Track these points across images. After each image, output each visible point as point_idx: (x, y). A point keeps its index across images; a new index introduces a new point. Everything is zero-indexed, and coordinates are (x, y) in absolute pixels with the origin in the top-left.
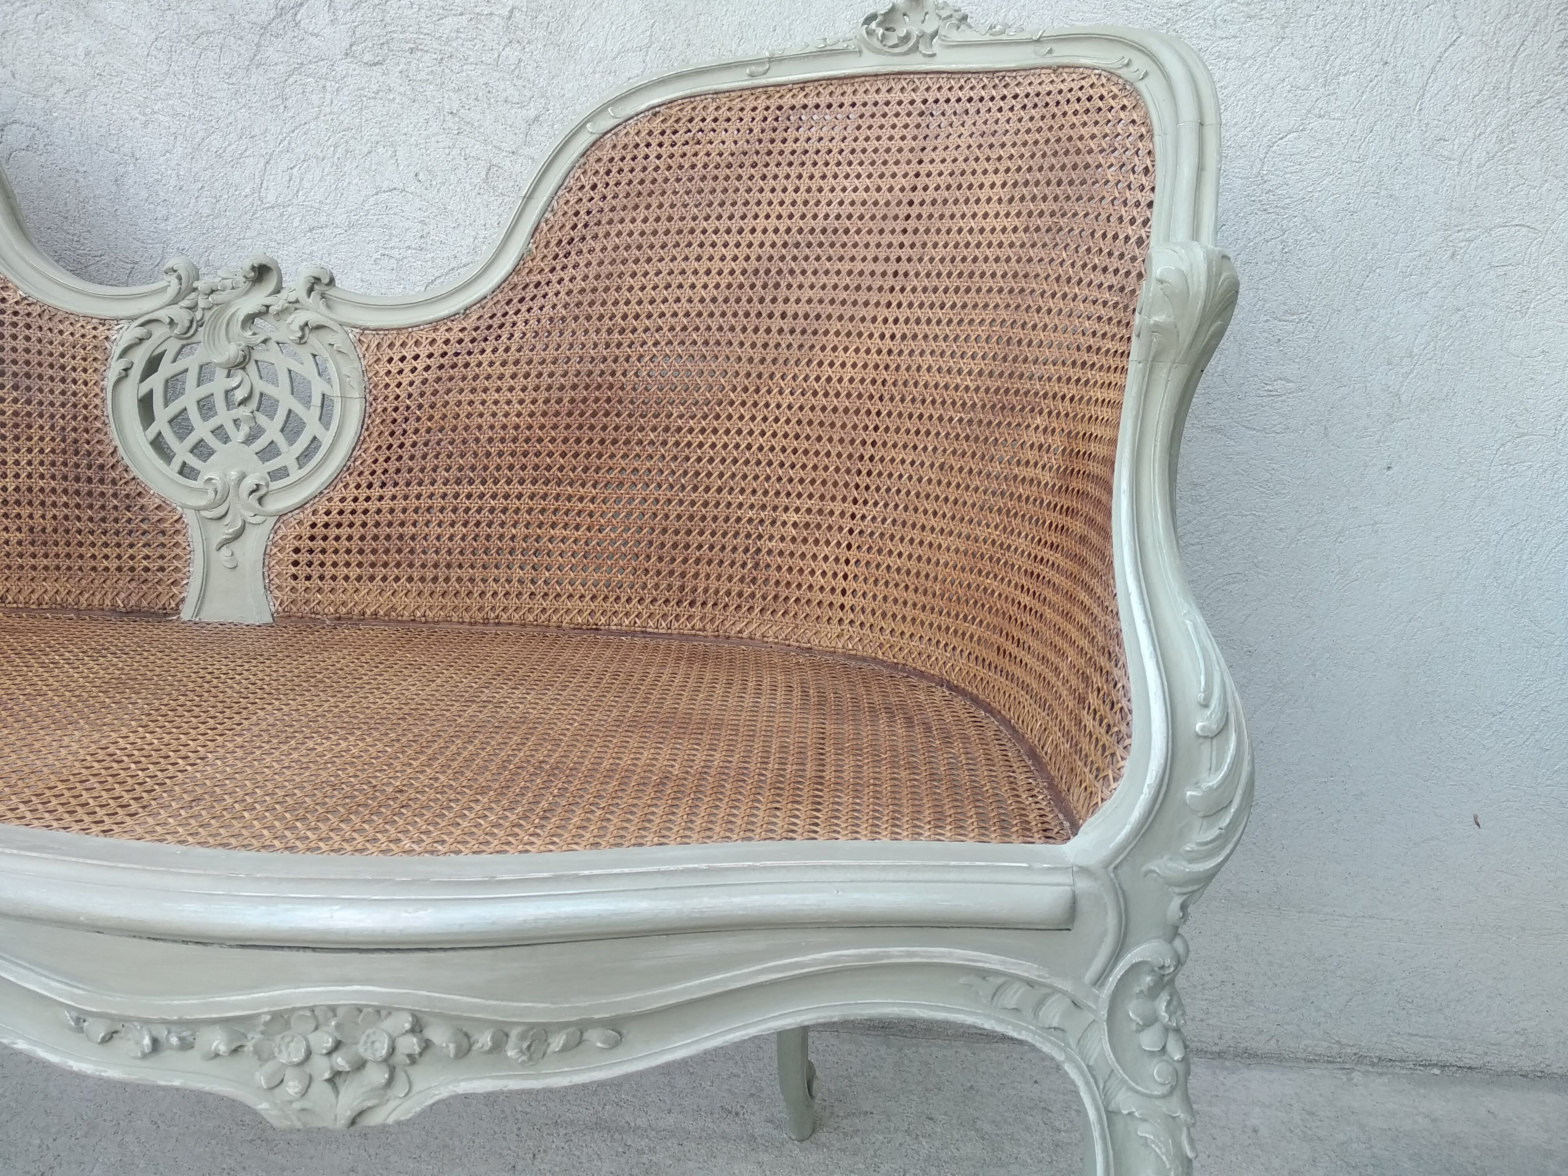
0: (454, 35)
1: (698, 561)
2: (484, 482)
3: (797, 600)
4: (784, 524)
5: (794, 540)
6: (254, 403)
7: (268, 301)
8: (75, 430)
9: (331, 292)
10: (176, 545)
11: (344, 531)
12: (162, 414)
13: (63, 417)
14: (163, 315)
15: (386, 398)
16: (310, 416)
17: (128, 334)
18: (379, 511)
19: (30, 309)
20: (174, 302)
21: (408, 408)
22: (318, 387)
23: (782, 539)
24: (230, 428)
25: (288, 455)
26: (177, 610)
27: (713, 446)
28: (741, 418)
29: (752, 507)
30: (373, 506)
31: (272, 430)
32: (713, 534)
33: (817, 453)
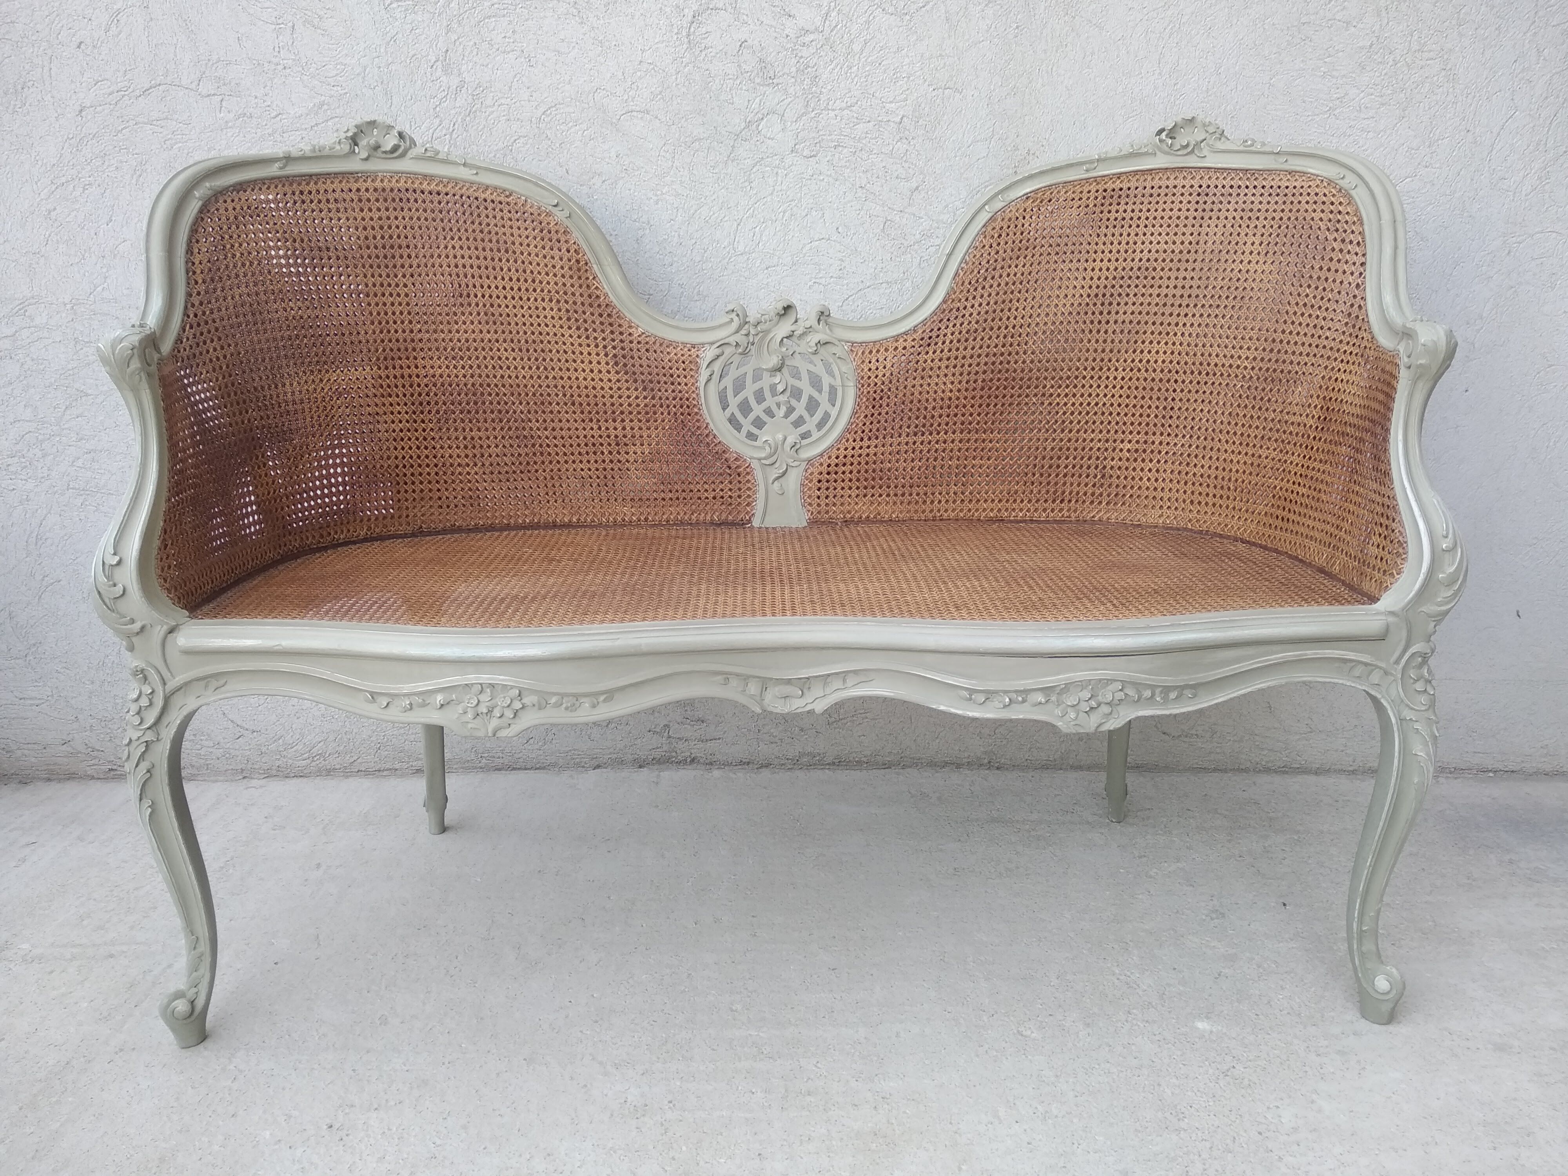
0: (864, 135)
1: (1065, 476)
2: (931, 434)
3: (1131, 496)
4: (1121, 450)
5: (1128, 460)
6: (788, 393)
7: (793, 328)
8: (682, 414)
9: (830, 320)
10: (748, 481)
11: (848, 468)
12: (734, 402)
13: (675, 407)
14: (732, 340)
15: (869, 385)
16: (823, 399)
17: (709, 354)
18: (868, 455)
19: (647, 339)
20: (737, 332)
21: (882, 391)
22: (826, 381)
23: (1120, 459)
24: (774, 408)
25: (811, 424)
26: (749, 521)
27: (1073, 404)
28: (1091, 386)
29: (1100, 440)
30: (864, 452)
31: (800, 408)
32: (1075, 458)
33: (1142, 407)
